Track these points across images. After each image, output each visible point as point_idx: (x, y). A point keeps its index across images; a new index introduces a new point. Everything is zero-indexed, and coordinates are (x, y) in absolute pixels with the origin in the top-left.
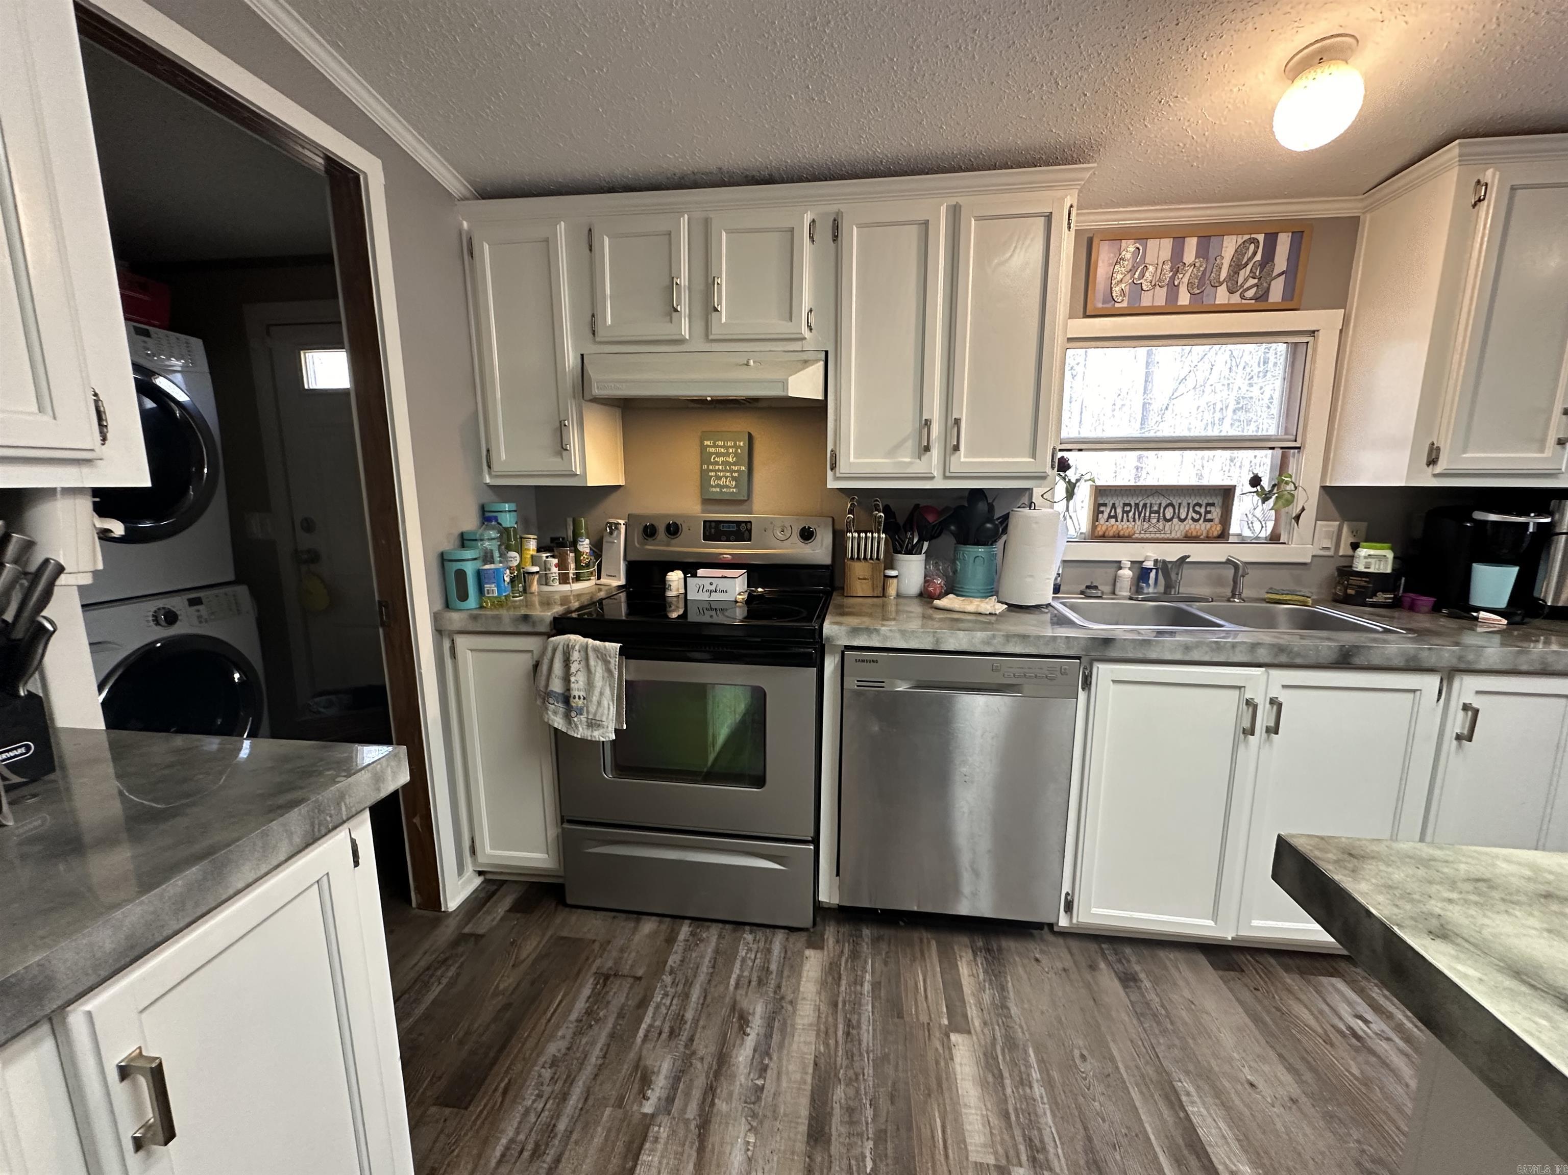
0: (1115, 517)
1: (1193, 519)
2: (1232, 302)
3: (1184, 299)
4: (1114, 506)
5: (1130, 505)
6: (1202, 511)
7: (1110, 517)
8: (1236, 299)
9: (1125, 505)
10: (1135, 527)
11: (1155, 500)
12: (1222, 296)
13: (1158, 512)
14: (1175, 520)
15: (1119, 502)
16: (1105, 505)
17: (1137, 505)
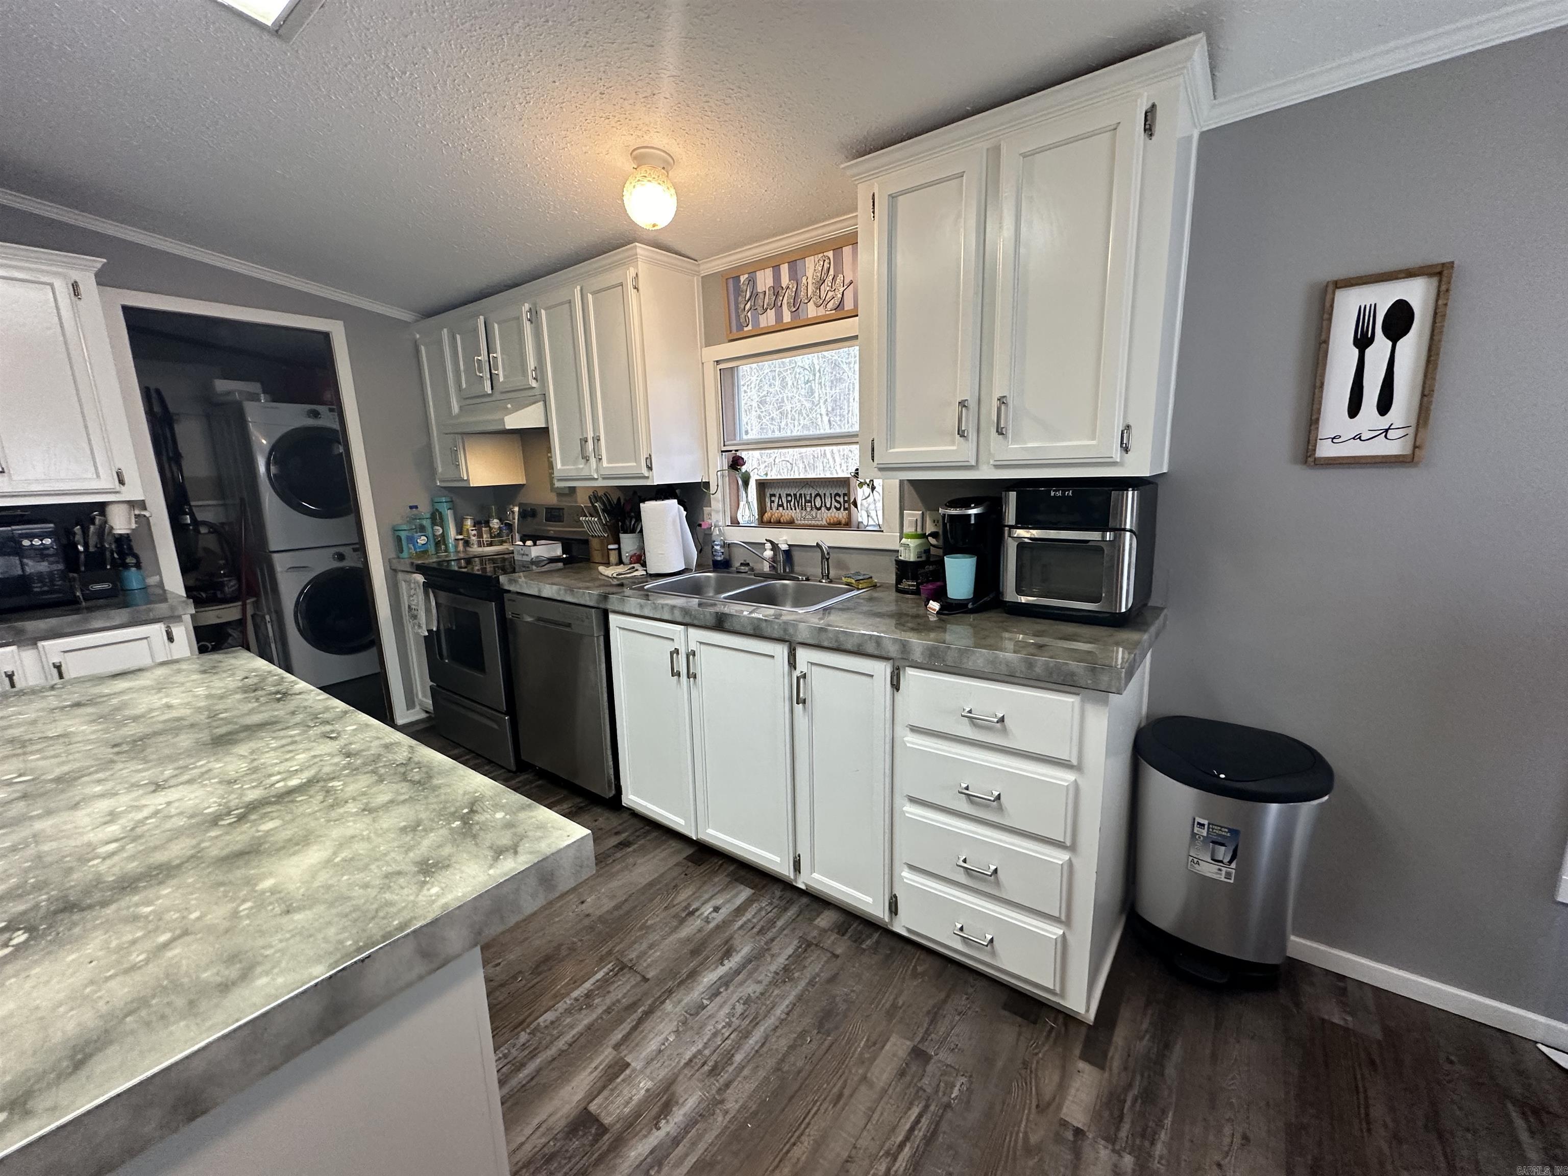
0: (782, 505)
1: (835, 507)
2: (820, 314)
3: (787, 317)
4: (780, 497)
5: (790, 495)
6: (841, 500)
7: (779, 506)
8: (821, 311)
9: (788, 495)
10: (795, 514)
11: (808, 491)
12: (812, 311)
13: (810, 502)
14: (823, 509)
15: (784, 493)
16: (774, 495)
17: (795, 495)
